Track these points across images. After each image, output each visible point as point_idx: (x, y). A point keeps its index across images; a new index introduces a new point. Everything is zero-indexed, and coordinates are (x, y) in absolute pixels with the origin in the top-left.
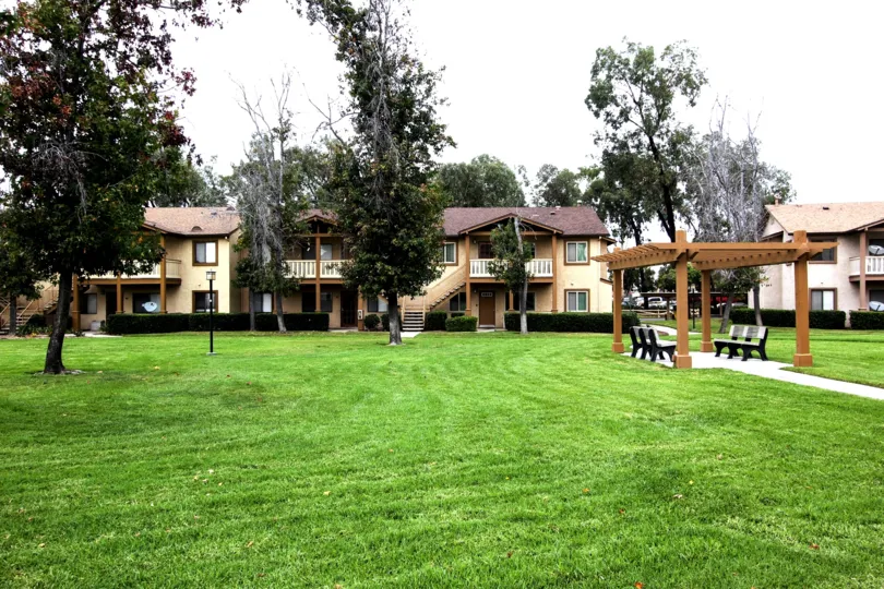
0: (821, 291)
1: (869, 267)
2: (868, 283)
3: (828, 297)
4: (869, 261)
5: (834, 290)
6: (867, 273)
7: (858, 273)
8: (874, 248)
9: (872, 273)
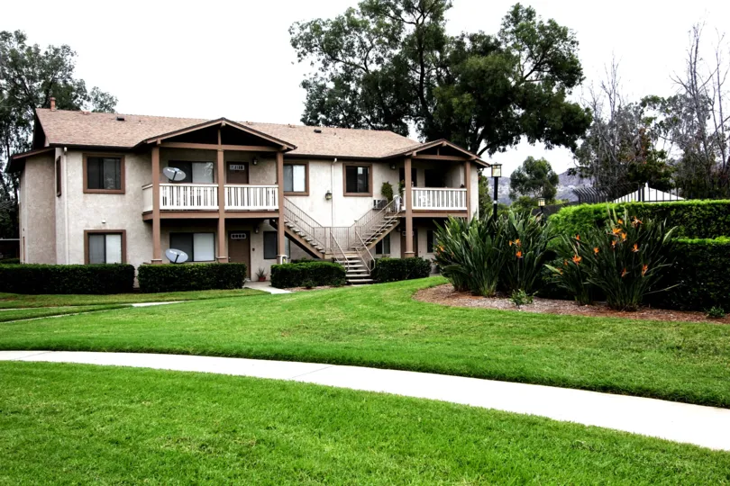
0: (103, 234)
1: (165, 199)
2: (163, 222)
3: (113, 244)
4: (165, 190)
5: (121, 233)
6: (162, 207)
7: (150, 208)
8: (170, 171)
9: (168, 207)
